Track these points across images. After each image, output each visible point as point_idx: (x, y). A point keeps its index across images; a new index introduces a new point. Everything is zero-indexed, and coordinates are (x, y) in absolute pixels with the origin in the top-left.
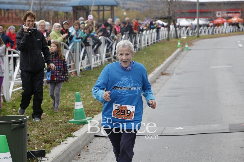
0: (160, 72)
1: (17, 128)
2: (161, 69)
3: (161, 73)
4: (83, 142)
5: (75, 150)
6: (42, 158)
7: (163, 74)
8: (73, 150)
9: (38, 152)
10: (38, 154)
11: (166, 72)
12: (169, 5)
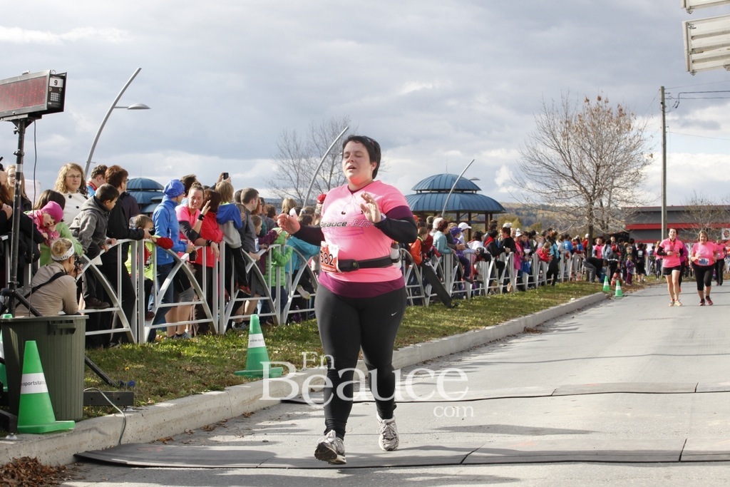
0: (523, 325)
1: (61, 331)
2: (526, 320)
3: (525, 328)
4: (243, 403)
5: (215, 412)
6: (127, 408)
7: (528, 331)
8: (209, 410)
9: (118, 396)
10: (118, 399)
11: (539, 328)
12: (591, 200)
